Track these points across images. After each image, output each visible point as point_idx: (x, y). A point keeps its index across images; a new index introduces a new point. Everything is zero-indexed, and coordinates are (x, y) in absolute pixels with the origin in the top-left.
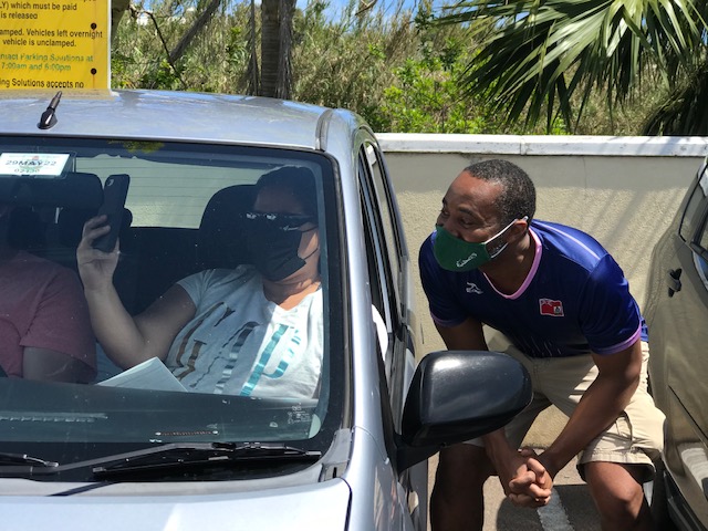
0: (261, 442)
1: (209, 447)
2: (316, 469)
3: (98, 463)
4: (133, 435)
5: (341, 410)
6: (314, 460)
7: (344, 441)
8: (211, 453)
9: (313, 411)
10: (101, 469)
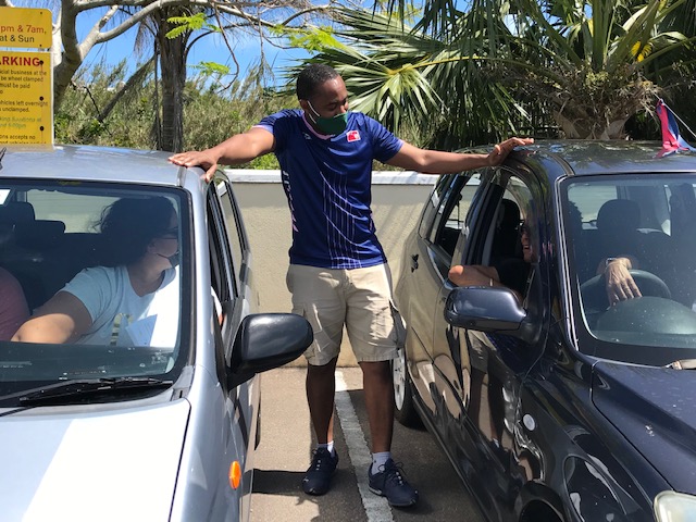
0: (133, 376)
1: (98, 381)
2: (169, 392)
3: (23, 395)
4: (47, 376)
5: (188, 354)
6: (168, 386)
7: (188, 374)
8: (99, 385)
9: (171, 355)
10: (25, 399)
